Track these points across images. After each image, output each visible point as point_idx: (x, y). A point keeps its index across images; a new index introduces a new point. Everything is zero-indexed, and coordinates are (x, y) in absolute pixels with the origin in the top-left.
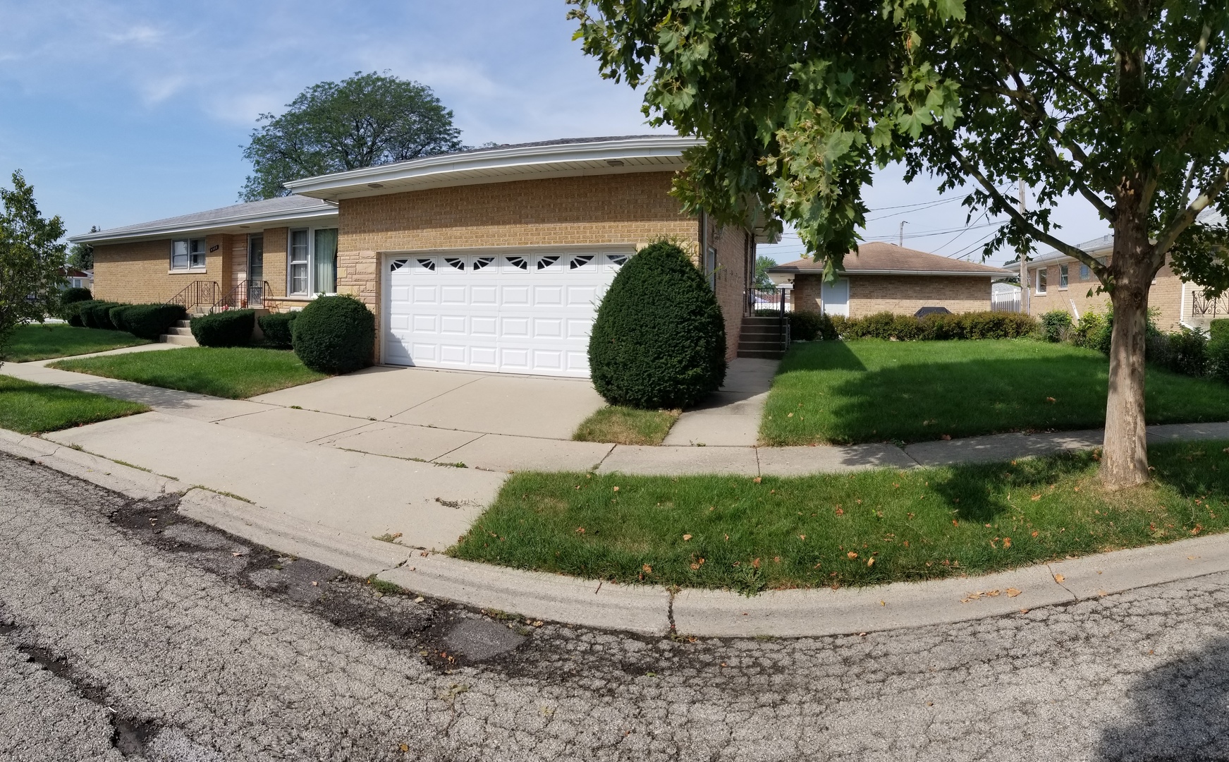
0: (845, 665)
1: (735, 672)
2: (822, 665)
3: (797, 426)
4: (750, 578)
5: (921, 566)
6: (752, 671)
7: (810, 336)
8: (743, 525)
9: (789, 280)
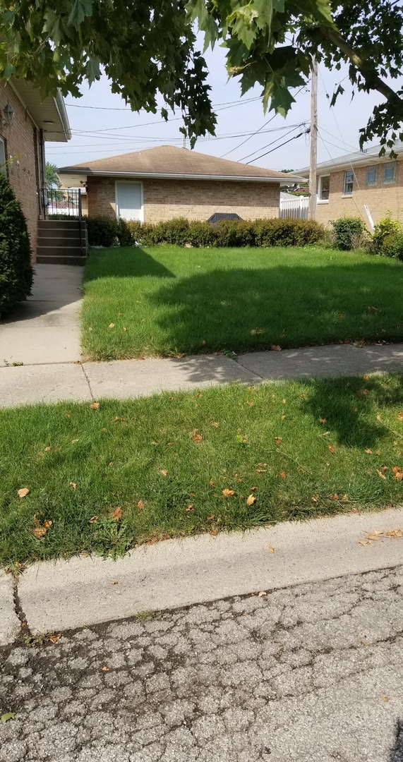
0: (255, 641)
1: (123, 677)
2: (227, 644)
3: (121, 337)
4: (114, 534)
5: (306, 501)
6: (146, 669)
7: (107, 243)
8: (92, 466)
9: (82, 182)
